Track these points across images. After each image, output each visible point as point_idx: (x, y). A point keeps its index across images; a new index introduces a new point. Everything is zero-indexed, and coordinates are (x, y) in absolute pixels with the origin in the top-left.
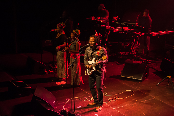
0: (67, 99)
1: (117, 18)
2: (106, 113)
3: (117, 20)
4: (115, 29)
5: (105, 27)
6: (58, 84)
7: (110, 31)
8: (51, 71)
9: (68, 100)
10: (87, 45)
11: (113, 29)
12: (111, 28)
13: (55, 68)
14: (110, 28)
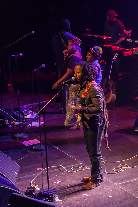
0: (38, 169)
1: (130, 32)
2: (102, 193)
3: (130, 35)
4: (128, 51)
5: (111, 47)
6: (27, 144)
7: (116, 54)
8: (16, 123)
9: (40, 170)
10: (72, 80)
11: (123, 51)
12: (121, 49)
13: (24, 117)
14: (118, 49)
